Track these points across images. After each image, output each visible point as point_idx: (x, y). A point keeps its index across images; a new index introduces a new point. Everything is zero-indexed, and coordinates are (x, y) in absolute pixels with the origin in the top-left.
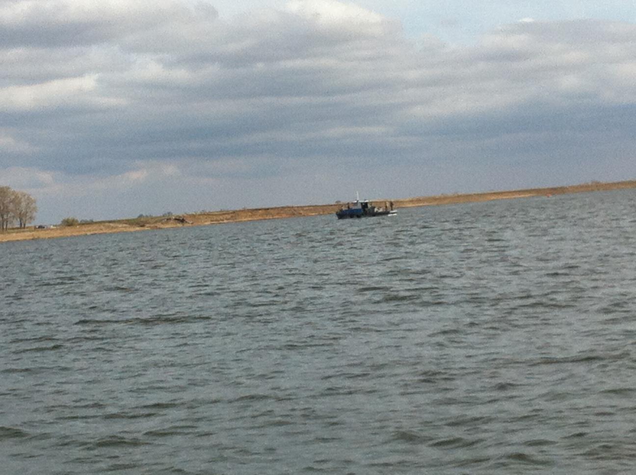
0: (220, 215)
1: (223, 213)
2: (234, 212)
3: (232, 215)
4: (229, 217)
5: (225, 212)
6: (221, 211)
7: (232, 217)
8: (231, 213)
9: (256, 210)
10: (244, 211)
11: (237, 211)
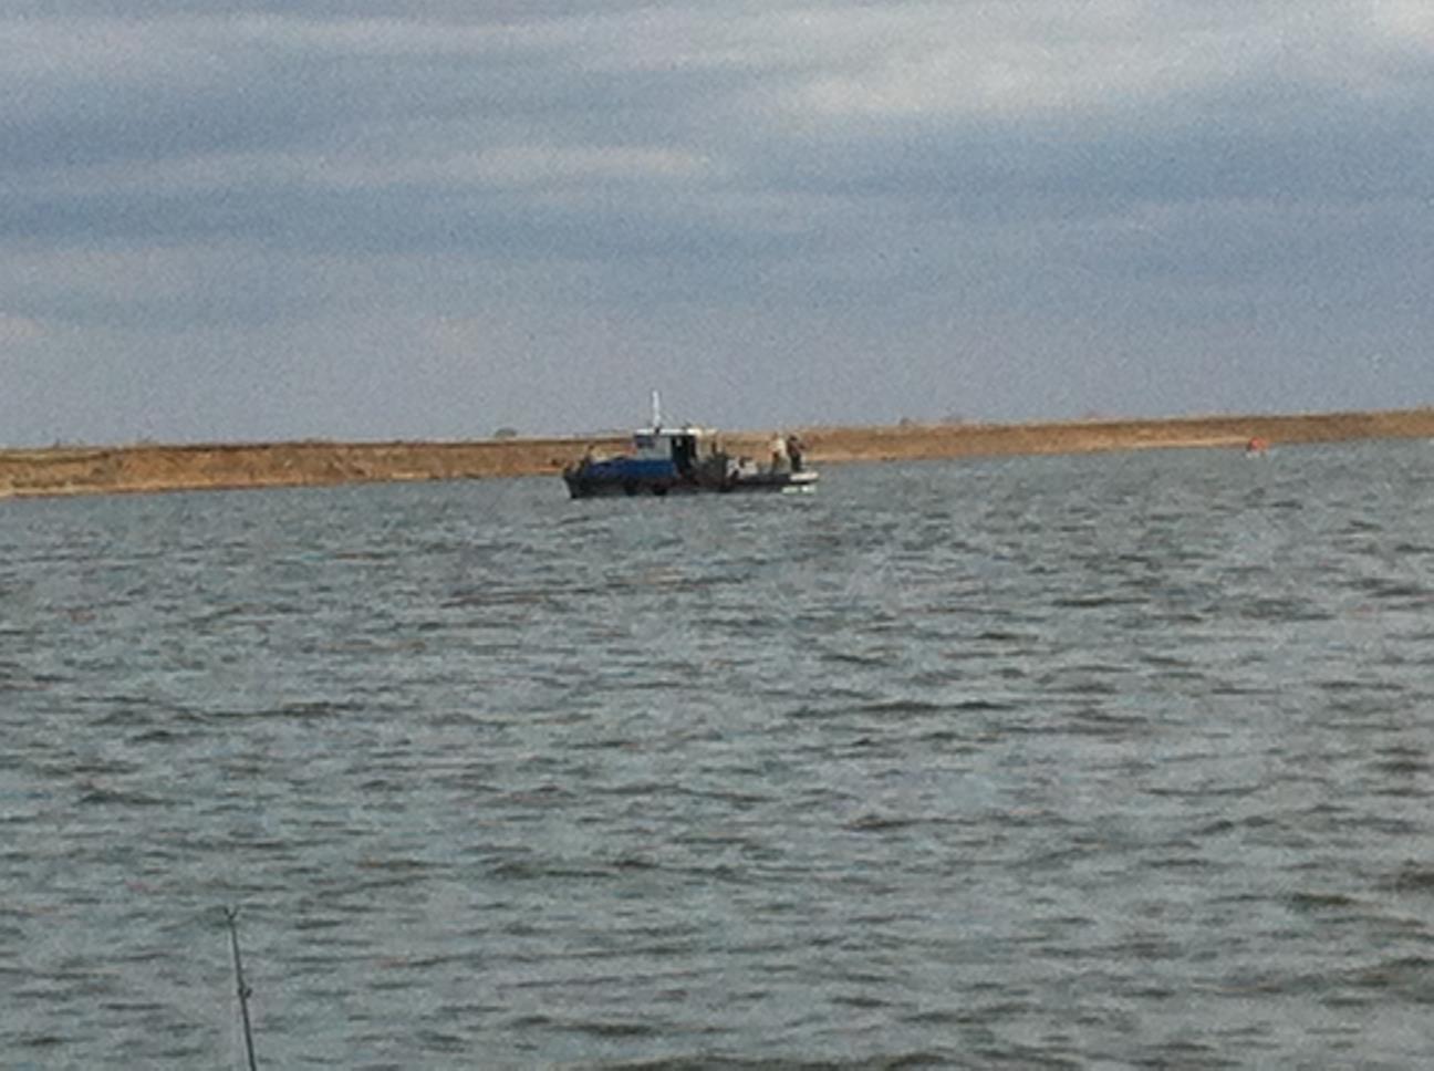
0: (52, 462)
1: (62, 457)
2: (105, 455)
3: (98, 464)
4: (85, 471)
5: (71, 455)
6: (56, 448)
7: (97, 471)
8: (94, 458)
9: (192, 449)
10: (141, 452)
11: (116, 451)
